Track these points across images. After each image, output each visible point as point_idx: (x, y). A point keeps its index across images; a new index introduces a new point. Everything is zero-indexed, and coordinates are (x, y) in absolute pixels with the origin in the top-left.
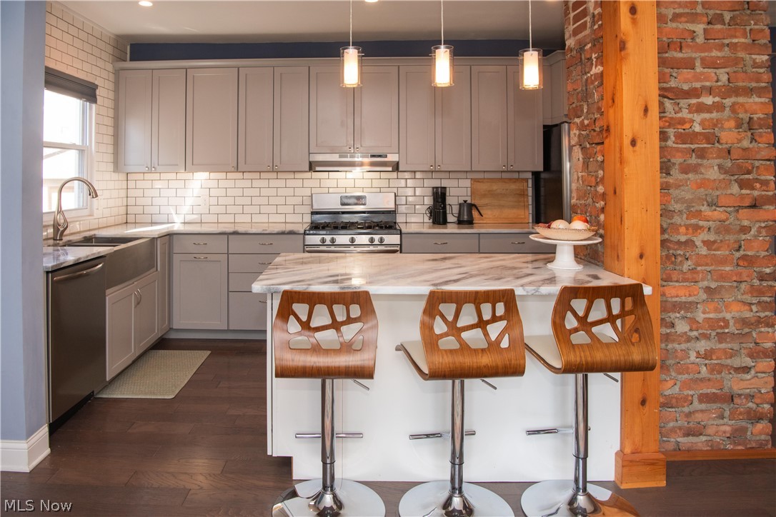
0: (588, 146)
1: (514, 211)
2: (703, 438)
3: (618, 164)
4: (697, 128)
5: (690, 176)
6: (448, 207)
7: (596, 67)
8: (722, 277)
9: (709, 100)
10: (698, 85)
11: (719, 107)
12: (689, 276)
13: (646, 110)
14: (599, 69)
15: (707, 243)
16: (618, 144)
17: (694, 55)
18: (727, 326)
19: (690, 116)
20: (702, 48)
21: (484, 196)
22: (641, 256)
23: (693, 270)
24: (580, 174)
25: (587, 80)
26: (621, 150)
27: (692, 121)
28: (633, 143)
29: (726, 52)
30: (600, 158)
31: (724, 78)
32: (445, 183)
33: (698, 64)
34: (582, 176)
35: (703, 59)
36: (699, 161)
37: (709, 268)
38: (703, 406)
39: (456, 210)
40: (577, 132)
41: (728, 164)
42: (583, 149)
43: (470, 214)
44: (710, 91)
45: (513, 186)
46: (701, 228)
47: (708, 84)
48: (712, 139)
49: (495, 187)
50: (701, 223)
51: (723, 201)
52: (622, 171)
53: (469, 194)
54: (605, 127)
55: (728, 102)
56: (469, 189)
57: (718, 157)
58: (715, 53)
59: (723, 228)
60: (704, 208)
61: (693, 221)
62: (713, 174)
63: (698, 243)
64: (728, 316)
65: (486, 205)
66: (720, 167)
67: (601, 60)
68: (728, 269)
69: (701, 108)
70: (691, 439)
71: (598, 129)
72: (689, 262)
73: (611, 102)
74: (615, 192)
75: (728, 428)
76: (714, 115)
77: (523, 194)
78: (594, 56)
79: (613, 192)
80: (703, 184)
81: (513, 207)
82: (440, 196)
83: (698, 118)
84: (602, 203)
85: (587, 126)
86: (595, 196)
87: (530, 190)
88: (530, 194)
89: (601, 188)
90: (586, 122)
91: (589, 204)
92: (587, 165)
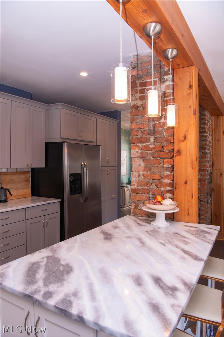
21: (10, 183)
24: (141, 173)
30: (167, 165)
40: (140, 151)
42: (146, 160)
43: (6, 195)
45: (23, 176)
49: (14, 177)
65: (12, 188)
71: (166, 151)
74: (186, 183)
77: (27, 181)
81: (23, 188)
84: (168, 188)
85: (153, 148)
86: (161, 184)
87: (30, 177)
88: (31, 181)
89: (167, 181)
90: (151, 146)
91: (152, 189)
92: (150, 168)
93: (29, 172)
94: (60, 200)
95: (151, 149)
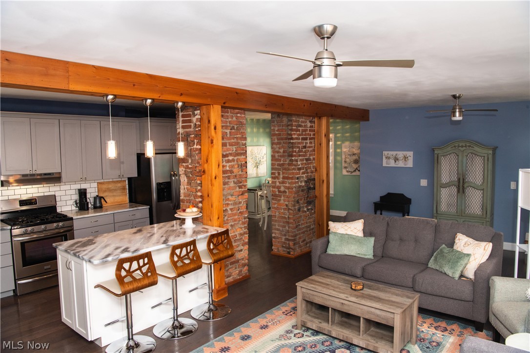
0: (191, 176)
1: (121, 198)
2: (232, 277)
3: (210, 186)
4: (228, 169)
5: (226, 186)
6: (88, 199)
7: (197, 145)
8: (235, 220)
9: (230, 158)
10: (228, 153)
11: (233, 160)
12: (226, 222)
13: (219, 166)
14: (199, 147)
15: (231, 209)
16: (210, 178)
17: (227, 141)
18: (236, 237)
19: (226, 164)
20: (229, 139)
21: (105, 191)
22: (218, 218)
23: (227, 220)
24: (186, 187)
25: (191, 149)
26: (211, 180)
27: (226, 166)
28: (215, 178)
29: (235, 140)
30: (199, 182)
31: (235, 149)
32: (83, 186)
33: (228, 145)
34: (187, 188)
35: (229, 143)
36: (228, 180)
37: (231, 218)
38: (231, 266)
39: (92, 200)
40: (184, 169)
41: (236, 180)
42: (188, 177)
43: (100, 202)
44: (231, 154)
45: (119, 185)
46: (229, 204)
47: (230, 152)
48: (231, 172)
49: (110, 186)
50: (229, 202)
51: (235, 194)
52: (212, 188)
53: (97, 191)
54: (202, 170)
55: (236, 158)
56: (96, 189)
57: (233, 178)
58: (232, 141)
59: (235, 204)
60: (230, 197)
61: (227, 202)
62: (232, 184)
63: (229, 210)
64: (237, 233)
65: (107, 196)
66: (234, 182)
67: (199, 143)
68: (236, 217)
69: (228, 161)
70: (229, 278)
71: (198, 170)
72: (226, 217)
73: (205, 161)
74: (208, 196)
75: (237, 272)
76: (232, 163)
77: (124, 189)
78: (195, 141)
79: (207, 195)
80: (229, 188)
81: (120, 196)
82: (82, 193)
83: (228, 164)
84: (200, 200)
85: (191, 168)
86: (196, 196)
87: (127, 186)
88: (127, 188)
89: (199, 194)
90: (190, 166)
91: (192, 200)
92: (190, 183)
93: (125, 181)
94: (149, 207)
95: (190, 168)
